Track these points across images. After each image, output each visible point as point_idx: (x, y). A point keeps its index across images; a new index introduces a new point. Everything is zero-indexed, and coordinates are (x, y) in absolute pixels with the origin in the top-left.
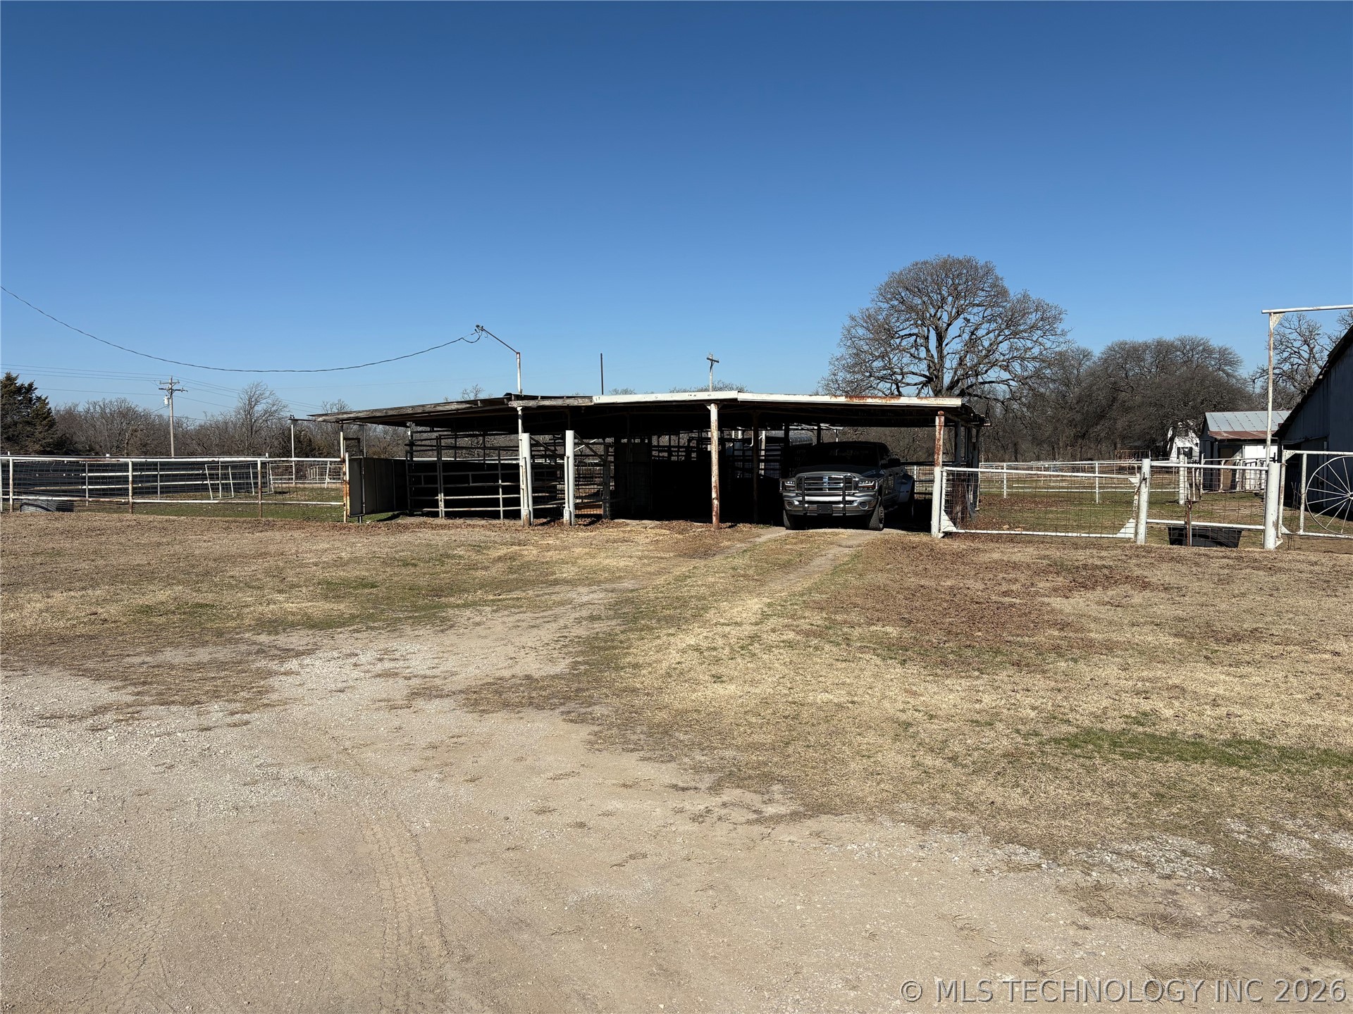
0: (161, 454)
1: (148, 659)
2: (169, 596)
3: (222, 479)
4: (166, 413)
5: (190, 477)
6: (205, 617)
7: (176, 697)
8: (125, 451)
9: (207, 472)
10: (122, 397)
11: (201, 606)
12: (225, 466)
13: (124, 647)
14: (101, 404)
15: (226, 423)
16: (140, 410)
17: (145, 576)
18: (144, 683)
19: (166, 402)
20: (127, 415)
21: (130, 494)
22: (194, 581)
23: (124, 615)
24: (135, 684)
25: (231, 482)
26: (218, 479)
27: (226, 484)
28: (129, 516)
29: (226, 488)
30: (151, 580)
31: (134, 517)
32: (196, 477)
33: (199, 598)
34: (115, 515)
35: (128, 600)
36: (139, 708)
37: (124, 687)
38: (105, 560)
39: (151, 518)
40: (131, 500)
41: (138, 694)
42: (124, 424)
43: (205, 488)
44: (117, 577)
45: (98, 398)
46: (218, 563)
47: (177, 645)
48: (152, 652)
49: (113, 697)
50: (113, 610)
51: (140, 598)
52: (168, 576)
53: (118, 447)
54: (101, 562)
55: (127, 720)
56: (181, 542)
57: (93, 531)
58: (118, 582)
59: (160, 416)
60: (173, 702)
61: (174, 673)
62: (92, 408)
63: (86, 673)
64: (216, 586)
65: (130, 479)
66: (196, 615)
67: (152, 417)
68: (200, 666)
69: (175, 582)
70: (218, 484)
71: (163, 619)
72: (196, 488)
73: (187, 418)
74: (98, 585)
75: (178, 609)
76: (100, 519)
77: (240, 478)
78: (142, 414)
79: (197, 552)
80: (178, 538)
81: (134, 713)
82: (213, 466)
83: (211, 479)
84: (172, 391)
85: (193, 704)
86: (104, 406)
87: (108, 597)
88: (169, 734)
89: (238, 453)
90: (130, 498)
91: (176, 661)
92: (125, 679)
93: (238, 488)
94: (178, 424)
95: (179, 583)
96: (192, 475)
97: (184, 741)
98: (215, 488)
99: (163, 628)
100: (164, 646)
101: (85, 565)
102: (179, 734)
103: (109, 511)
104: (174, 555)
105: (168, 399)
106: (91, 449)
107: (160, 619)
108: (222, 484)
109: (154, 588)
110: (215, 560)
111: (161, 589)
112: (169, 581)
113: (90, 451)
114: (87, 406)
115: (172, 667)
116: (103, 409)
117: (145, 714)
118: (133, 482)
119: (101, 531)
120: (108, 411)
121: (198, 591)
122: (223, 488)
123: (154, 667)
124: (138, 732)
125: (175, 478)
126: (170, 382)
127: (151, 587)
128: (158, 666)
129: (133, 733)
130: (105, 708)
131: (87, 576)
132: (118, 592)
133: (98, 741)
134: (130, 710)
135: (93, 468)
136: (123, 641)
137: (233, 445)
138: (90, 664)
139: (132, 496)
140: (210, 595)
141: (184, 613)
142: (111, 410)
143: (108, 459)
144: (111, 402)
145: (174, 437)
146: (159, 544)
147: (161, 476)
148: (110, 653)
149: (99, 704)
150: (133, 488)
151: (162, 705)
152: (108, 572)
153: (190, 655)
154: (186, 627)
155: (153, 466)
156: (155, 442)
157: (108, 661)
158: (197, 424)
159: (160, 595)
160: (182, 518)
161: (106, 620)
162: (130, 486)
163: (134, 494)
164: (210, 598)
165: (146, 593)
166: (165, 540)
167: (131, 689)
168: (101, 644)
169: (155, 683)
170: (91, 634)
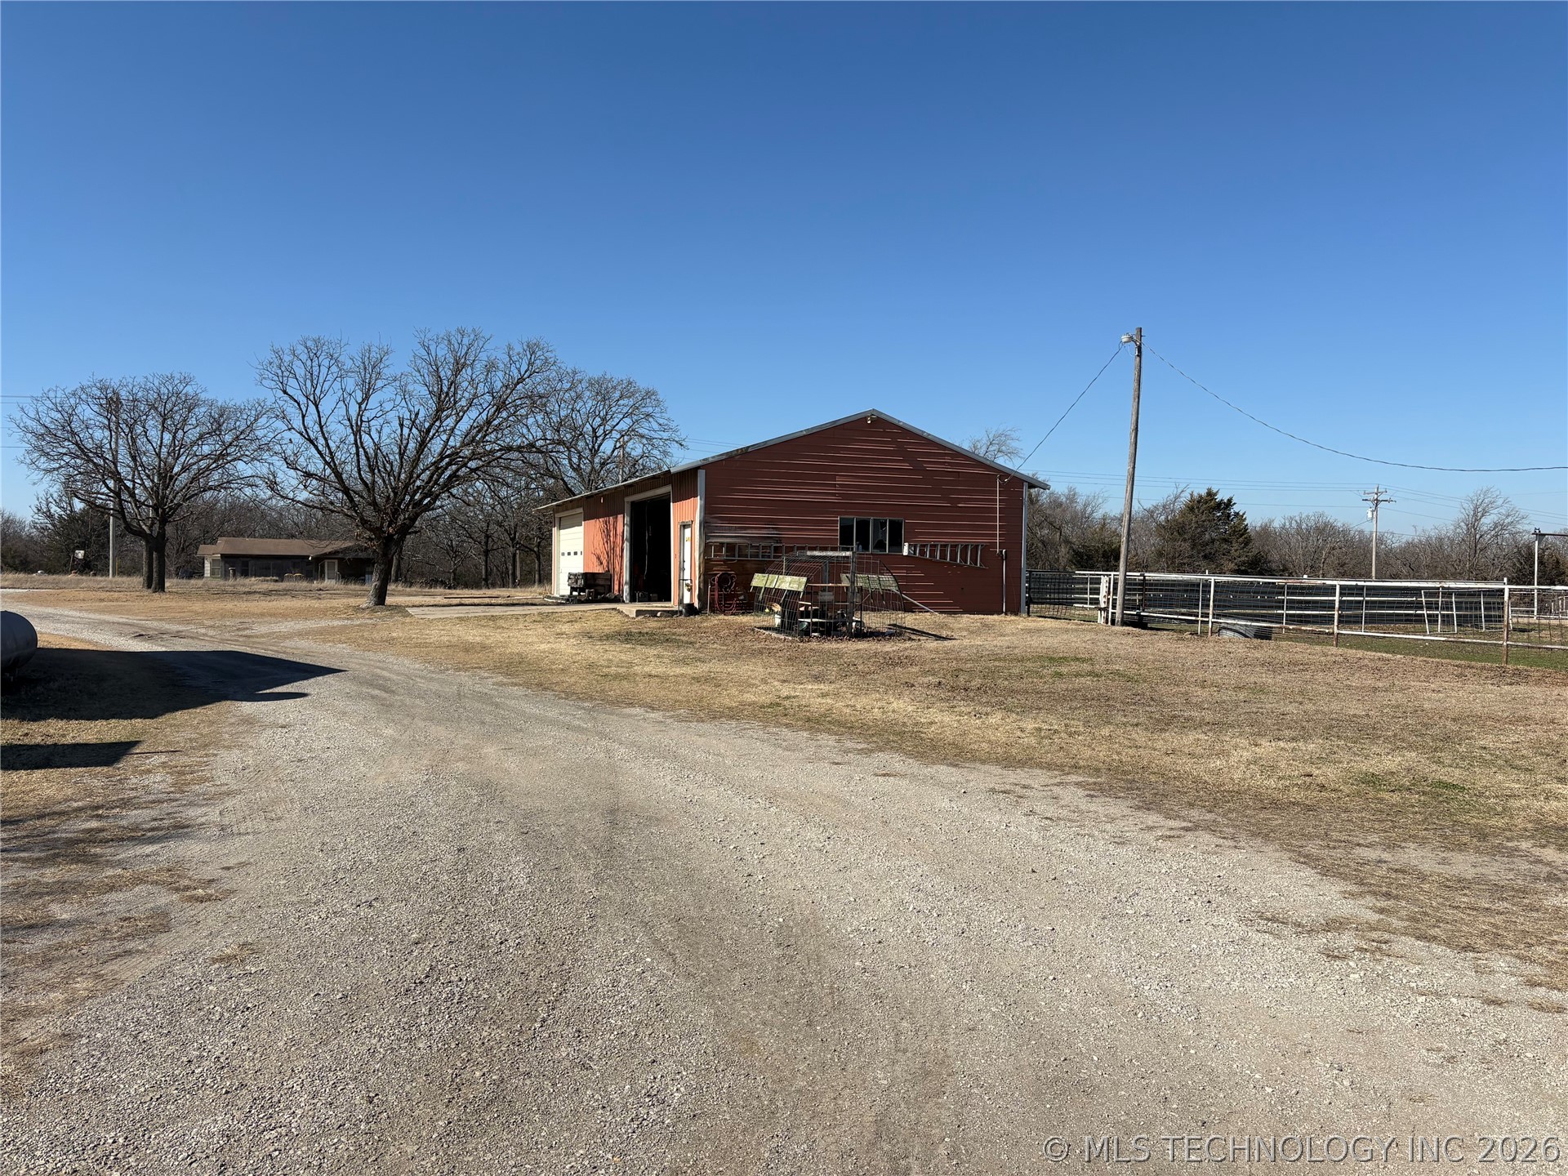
0: (1360, 576)
1: (1386, 856)
2: (1400, 764)
3: (1443, 609)
4: (1369, 528)
5: (1400, 605)
6: (1455, 804)
7: (1436, 929)
8: (1321, 572)
9: (1423, 599)
10: (1320, 510)
11: (1447, 786)
12: (1448, 593)
13: (1351, 831)
14: (1298, 519)
15: (1440, 539)
16: (1339, 525)
17: (1366, 732)
18: (1388, 895)
19: (1370, 515)
20: (1324, 530)
21: (1336, 623)
22: (1432, 747)
23: (1346, 783)
24: (1375, 893)
25: (1454, 613)
26: (1437, 609)
27: (1448, 615)
28: (1334, 650)
29: (1447, 620)
30: (1374, 738)
31: (1340, 651)
32: (1409, 605)
33: (1442, 774)
34: (1318, 648)
35: (1348, 763)
36: (1386, 936)
37: (1361, 894)
38: (1314, 704)
39: (1360, 653)
40: (1336, 631)
41: (1382, 911)
42: (1321, 541)
43: (1419, 619)
44: (1332, 728)
45: (1295, 513)
46: (1459, 725)
47: (1423, 842)
48: (1390, 846)
49: (1347, 908)
50: (1328, 773)
51: (1362, 762)
52: (1395, 736)
53: (1312, 567)
54: (1310, 707)
55: (1373, 952)
56: (1402, 690)
57: (1295, 665)
58: (1334, 736)
59: (1361, 532)
60: (1435, 938)
61: (1426, 887)
62: (1287, 524)
63: (1309, 860)
64: (1463, 758)
65: (1337, 606)
66: (1441, 799)
67: (1352, 533)
68: (1462, 884)
69: (1405, 745)
70: (1437, 615)
71: (1396, 798)
72: (1408, 619)
73: (1392, 533)
74: (1310, 736)
75: (1414, 785)
76: (1301, 651)
77: (1467, 609)
78: (1341, 529)
79: (1427, 705)
80: (1397, 683)
81: (1381, 942)
82: (1432, 592)
83: (1428, 608)
84: (1377, 501)
85: (1465, 949)
86: (1301, 521)
87: (1324, 755)
88: (1438, 995)
89: (1455, 577)
90: (1336, 628)
91: (1426, 867)
92: (1360, 880)
93: (1463, 621)
94: (1380, 540)
95: (1411, 747)
96: (1403, 602)
97: (1463, 1015)
98: (1433, 620)
99: (1399, 810)
100: (1405, 840)
101: (1291, 708)
102: (1454, 1000)
103: (1312, 642)
104: (1398, 707)
105: (1373, 511)
106: (1285, 569)
107: (1392, 797)
108: (1443, 616)
109: (1378, 751)
110: (1454, 720)
111: (1388, 753)
112: (1397, 744)
113: (1284, 571)
114: (1283, 521)
115: (1423, 878)
116: (1299, 525)
117: (1396, 948)
118: (1340, 608)
119: (1305, 666)
120: (1304, 526)
121: (1439, 762)
122: (1443, 621)
123: (1396, 871)
124: (1391, 977)
125: (1382, 605)
126: (1376, 491)
127: (1375, 749)
128: (1403, 872)
129: (1383, 976)
130: (1341, 923)
131: (1296, 723)
132: (1335, 749)
133: (1338, 977)
134: (1375, 935)
135: (1293, 590)
136: (1348, 820)
137: (1449, 567)
138: (1312, 848)
139: (1338, 626)
140: (1457, 771)
141: (1424, 793)
142: (1307, 525)
143: (1306, 580)
144: (1308, 516)
145: (1376, 556)
146: (1375, 689)
147: (1367, 602)
148: (1335, 835)
149: (1332, 915)
150: (1340, 616)
151: (1418, 938)
152: (1319, 722)
153: (1444, 862)
154: (1431, 814)
155: (1359, 590)
156: (1353, 562)
157: (1334, 848)
158: (1404, 540)
159: (1387, 762)
160: (1399, 656)
161: (1324, 786)
162: (1336, 613)
163: (1340, 622)
164: (1456, 775)
165: (1369, 756)
166: (1381, 685)
167: (1370, 900)
168: (1321, 820)
169: (1403, 898)
170: (1307, 802)
